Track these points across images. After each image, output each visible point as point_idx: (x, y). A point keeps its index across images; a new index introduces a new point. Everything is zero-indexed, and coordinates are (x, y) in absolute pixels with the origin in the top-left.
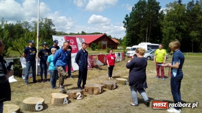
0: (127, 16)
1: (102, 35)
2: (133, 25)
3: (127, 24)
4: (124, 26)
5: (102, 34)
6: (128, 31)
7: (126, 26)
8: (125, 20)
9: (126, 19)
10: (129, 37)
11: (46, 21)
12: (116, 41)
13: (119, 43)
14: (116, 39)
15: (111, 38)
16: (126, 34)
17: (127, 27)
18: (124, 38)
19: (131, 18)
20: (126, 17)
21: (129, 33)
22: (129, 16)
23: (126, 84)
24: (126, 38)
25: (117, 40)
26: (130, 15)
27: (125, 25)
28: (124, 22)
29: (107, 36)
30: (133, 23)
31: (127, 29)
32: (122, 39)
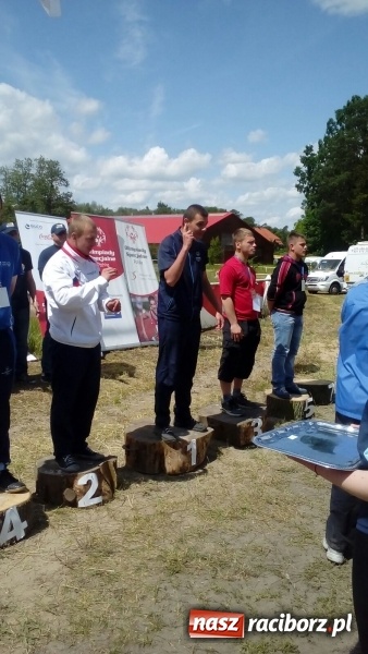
0: (309, 149)
1: (223, 215)
2: (327, 182)
3: (309, 179)
4: (297, 186)
5: (222, 211)
6: (310, 204)
7: (305, 186)
8: (301, 165)
9: (304, 160)
10: (314, 224)
11: (41, 168)
12: (270, 237)
13: (281, 243)
14: (269, 228)
15: (255, 225)
16: (303, 212)
17: (307, 190)
18: (298, 225)
19: (321, 157)
20: (304, 155)
21: (313, 208)
22: (316, 150)
23: (307, 416)
24: (302, 228)
25: (274, 231)
26: (320, 146)
27: (302, 180)
28: (298, 172)
29: (242, 218)
30: (329, 176)
31: (306, 196)
32: (290, 229)
